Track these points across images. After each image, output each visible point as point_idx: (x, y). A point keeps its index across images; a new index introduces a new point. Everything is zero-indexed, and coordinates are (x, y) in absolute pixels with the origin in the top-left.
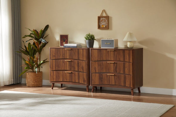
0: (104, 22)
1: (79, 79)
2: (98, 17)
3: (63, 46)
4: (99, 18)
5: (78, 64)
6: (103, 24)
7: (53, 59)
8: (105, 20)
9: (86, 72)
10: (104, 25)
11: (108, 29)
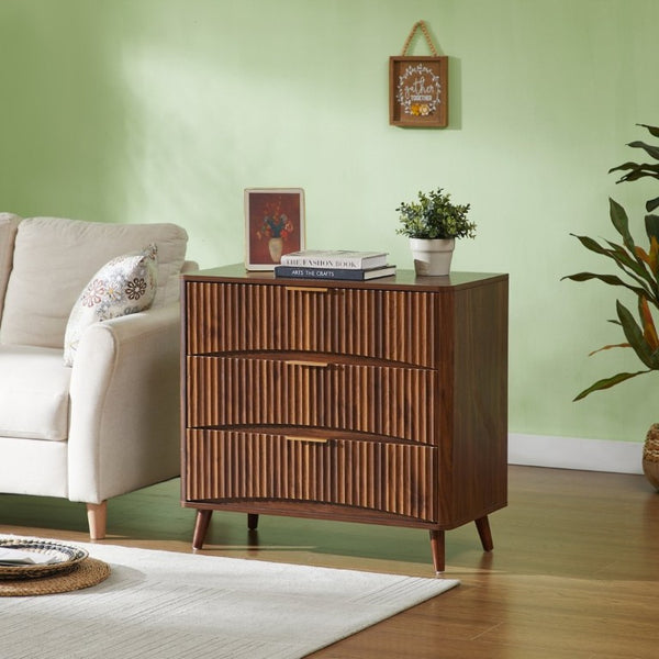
0: (425, 86)
1: (380, 485)
2: (391, 58)
3: (272, 267)
4: (397, 65)
5: (377, 386)
6: (417, 98)
7: (206, 354)
8: (428, 77)
9: (428, 444)
10: (422, 103)
11: (447, 125)
